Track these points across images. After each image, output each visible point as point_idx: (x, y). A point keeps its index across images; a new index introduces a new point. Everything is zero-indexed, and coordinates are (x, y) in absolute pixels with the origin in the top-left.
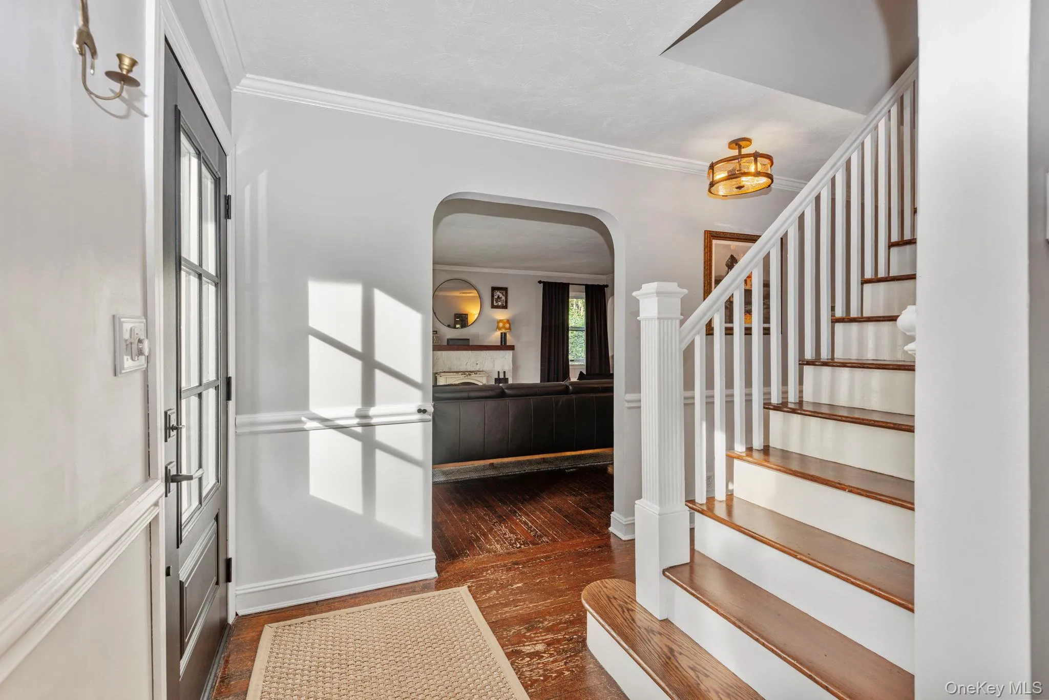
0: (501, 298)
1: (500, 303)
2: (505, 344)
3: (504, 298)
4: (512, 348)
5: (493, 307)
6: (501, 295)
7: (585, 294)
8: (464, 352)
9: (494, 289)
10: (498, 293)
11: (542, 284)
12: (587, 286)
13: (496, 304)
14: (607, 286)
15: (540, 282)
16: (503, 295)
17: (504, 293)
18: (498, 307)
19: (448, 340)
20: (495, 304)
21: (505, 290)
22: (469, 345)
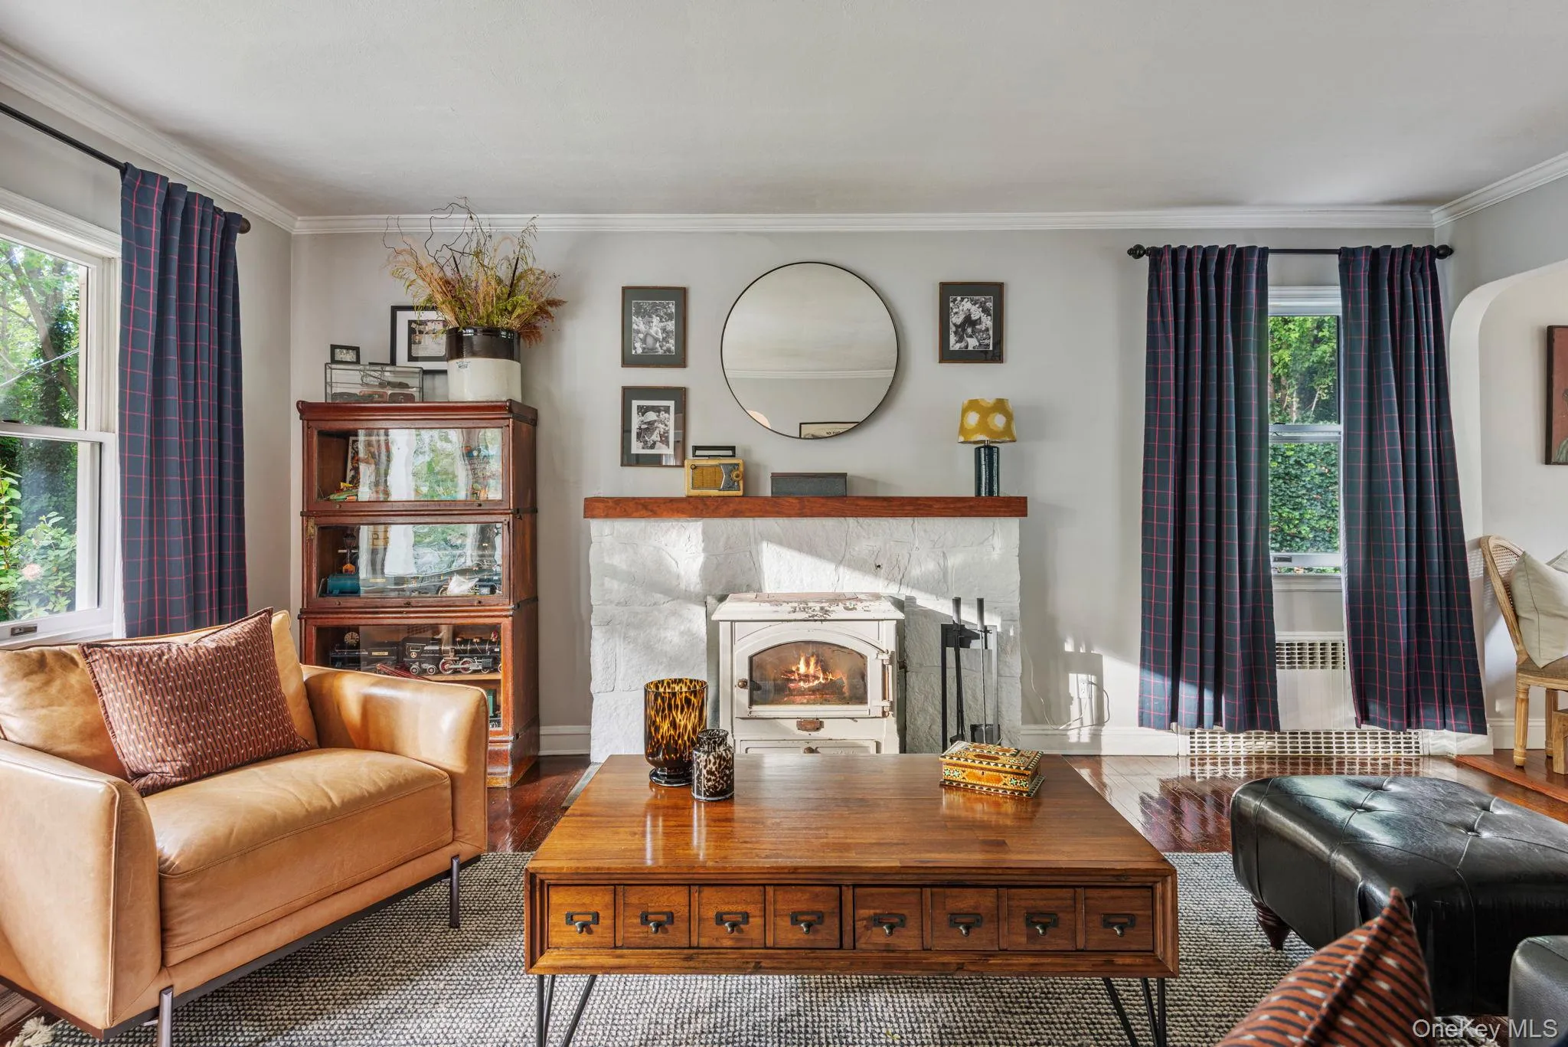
0: (979, 321)
1: (972, 343)
2: (991, 492)
3: (987, 322)
4: (1016, 507)
5: (947, 356)
6: (976, 313)
7: (1339, 288)
8: (830, 523)
9: (949, 291)
10: (967, 305)
11: (1145, 259)
12: (1347, 257)
13: (957, 347)
14: (1446, 252)
15: (1136, 252)
16: (985, 311)
17: (990, 305)
18: (965, 357)
19: (776, 477)
20: (954, 345)
21: (993, 293)
22: (846, 496)
